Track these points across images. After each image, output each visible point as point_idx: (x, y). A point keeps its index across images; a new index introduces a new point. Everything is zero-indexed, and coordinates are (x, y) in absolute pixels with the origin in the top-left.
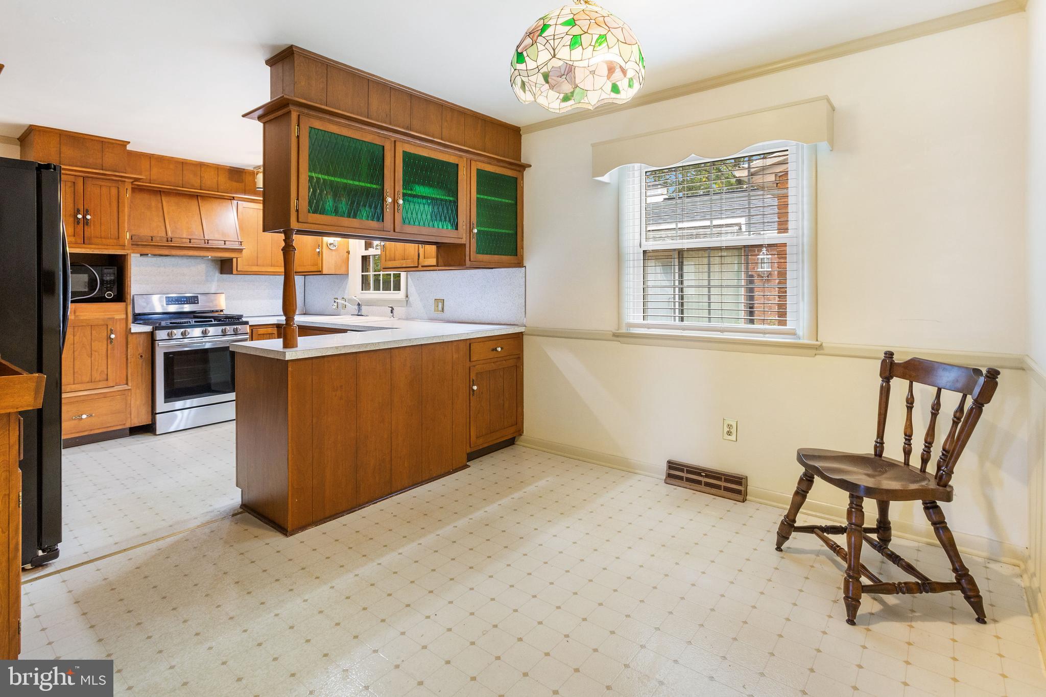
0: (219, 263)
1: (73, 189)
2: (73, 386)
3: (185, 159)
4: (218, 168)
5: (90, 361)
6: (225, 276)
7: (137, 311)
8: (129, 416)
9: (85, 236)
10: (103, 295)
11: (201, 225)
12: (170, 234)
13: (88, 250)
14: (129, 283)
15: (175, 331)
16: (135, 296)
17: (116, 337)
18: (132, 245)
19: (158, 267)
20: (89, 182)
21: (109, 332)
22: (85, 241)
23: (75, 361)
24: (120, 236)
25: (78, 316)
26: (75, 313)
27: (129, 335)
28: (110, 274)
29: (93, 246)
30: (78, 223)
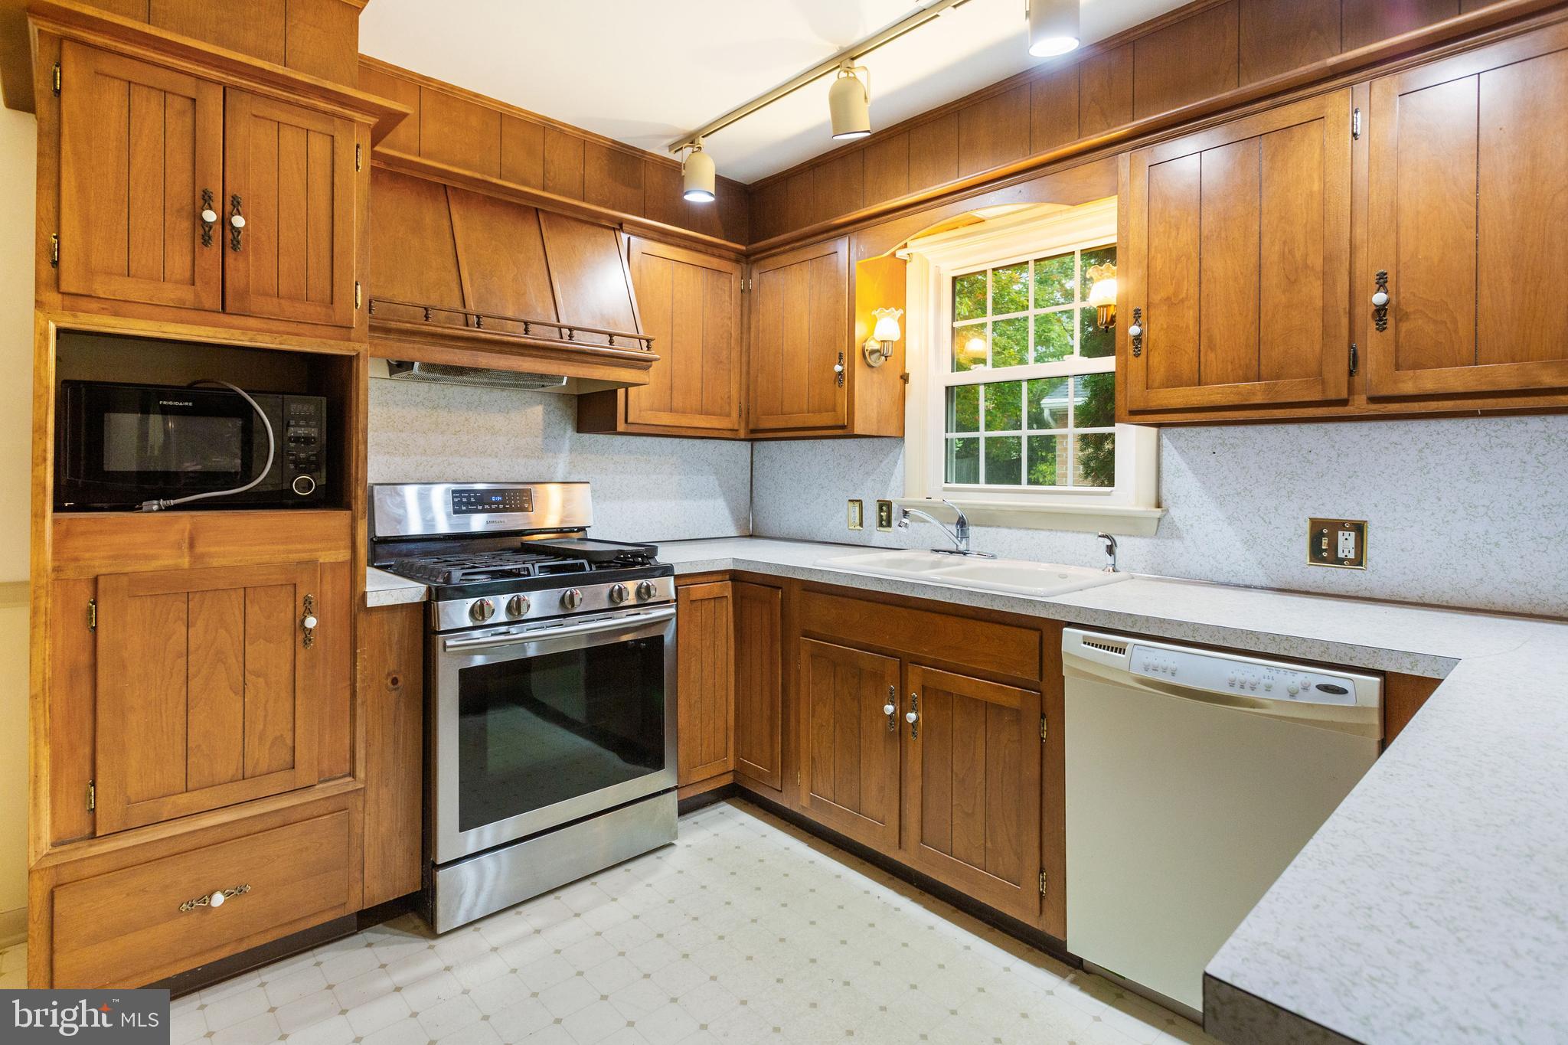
0: (575, 402)
1: (188, 120)
2: (183, 800)
3: (508, 106)
4: (585, 142)
5: (239, 705)
6: (586, 437)
7: (381, 531)
8: (357, 875)
9: (228, 284)
10: (286, 486)
11: (549, 289)
12: (472, 306)
13: (237, 333)
14: (362, 447)
15: (490, 600)
16: (376, 488)
17: (320, 624)
18: (372, 328)
19: (434, 408)
20: (243, 106)
21: (300, 609)
22: (229, 302)
23: (191, 711)
24: (336, 298)
25: (202, 556)
26: (192, 545)
27: (361, 616)
28: (307, 419)
29: (252, 322)
30: (206, 240)
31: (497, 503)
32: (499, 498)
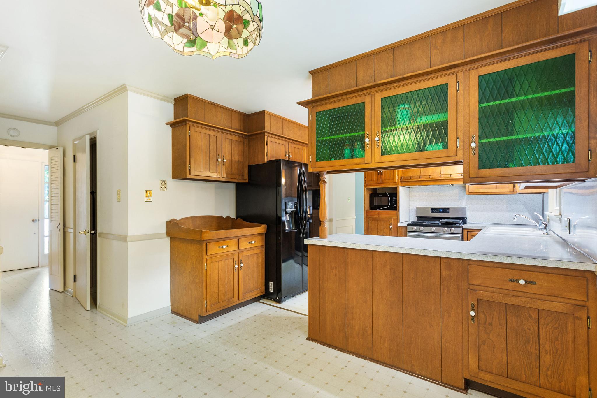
9: (382, 179)
10: (392, 207)
13: (382, 186)
14: (398, 201)
17: (393, 227)
18: (401, 182)
21: (390, 225)
22: (382, 182)
24: (394, 178)
27: (398, 227)
29: (384, 184)
30: (379, 174)
31: (441, 211)
32: (442, 210)
